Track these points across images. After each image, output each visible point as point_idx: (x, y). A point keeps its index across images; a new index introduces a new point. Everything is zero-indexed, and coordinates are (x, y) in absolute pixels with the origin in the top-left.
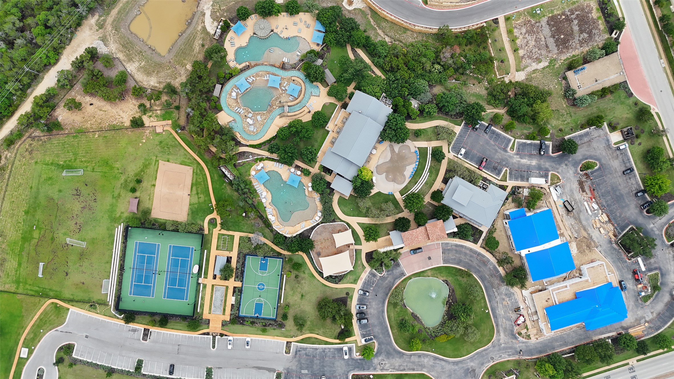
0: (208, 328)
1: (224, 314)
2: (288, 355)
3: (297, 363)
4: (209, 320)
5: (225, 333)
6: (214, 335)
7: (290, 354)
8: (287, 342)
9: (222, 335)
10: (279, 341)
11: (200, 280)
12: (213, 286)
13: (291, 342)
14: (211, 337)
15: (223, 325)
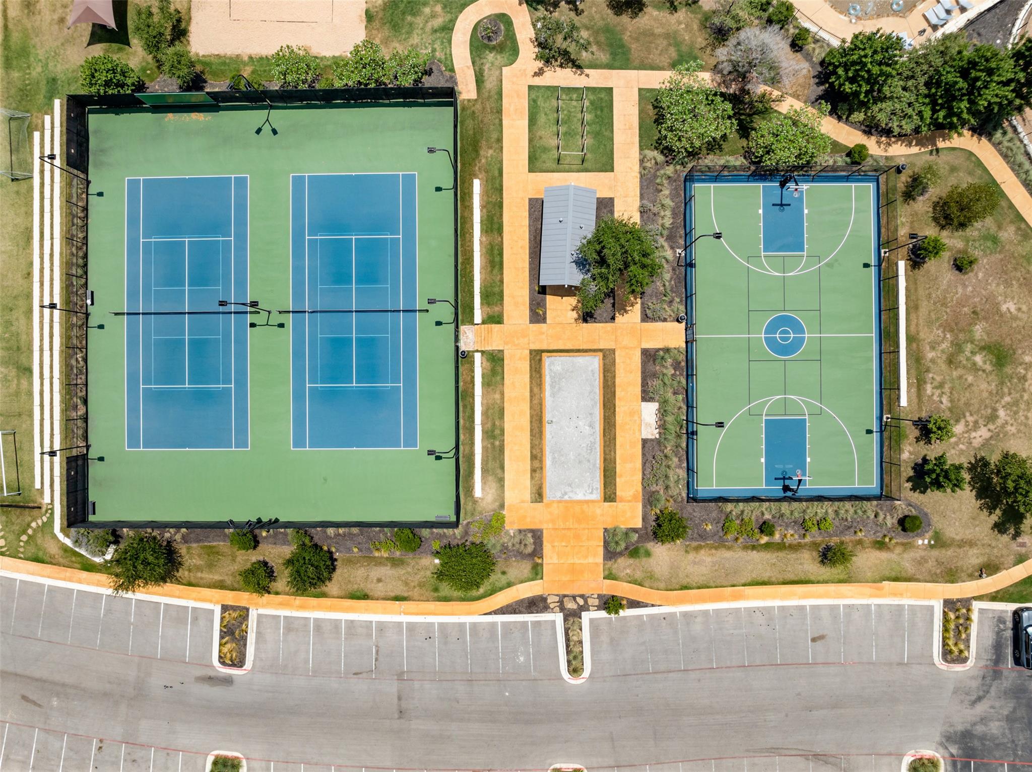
0: (537, 572)
1: (610, 496)
2: (958, 668)
3: (1011, 705)
4: (537, 535)
5: (623, 589)
6: (570, 605)
7: (970, 663)
8: (950, 604)
9: (611, 604)
10: (906, 602)
11: (469, 338)
12: (537, 357)
13: (966, 603)
14: (559, 618)
15: (610, 554)
